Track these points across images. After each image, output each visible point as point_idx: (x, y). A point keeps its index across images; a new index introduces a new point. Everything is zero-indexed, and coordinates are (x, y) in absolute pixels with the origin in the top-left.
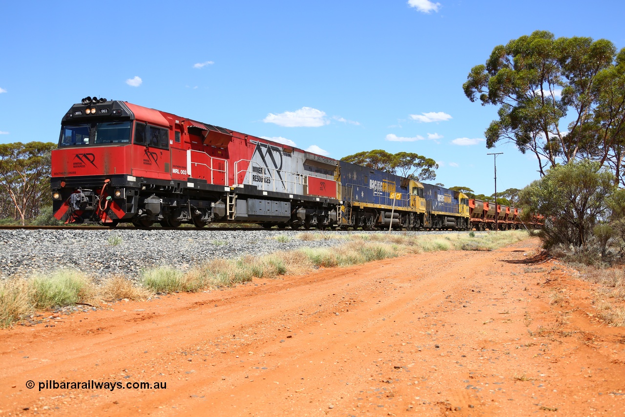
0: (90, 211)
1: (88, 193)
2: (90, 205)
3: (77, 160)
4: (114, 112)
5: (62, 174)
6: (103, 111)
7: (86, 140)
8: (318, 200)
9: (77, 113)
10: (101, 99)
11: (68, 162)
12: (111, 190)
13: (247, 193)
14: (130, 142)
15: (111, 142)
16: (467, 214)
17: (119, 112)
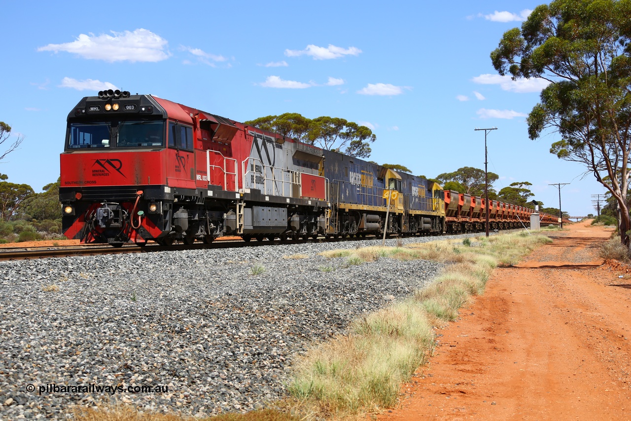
0: (116, 229)
1: (114, 208)
3: (98, 167)
4: (143, 109)
5: (76, 183)
6: (129, 108)
8: (310, 203)
9: (92, 109)
11: (84, 169)
12: (144, 204)
13: (253, 200)
14: (163, 146)
16: (442, 212)
17: (149, 109)
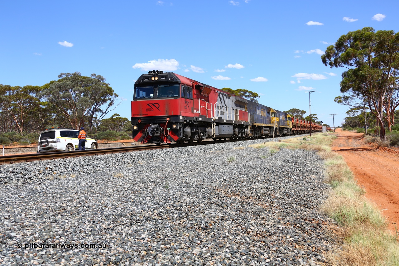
0: (157, 137)
1: (156, 126)
2: (157, 133)
3: (148, 107)
4: (169, 79)
5: (138, 115)
6: (162, 79)
7: (152, 95)
9: (146, 80)
10: (161, 72)
11: (142, 108)
12: (170, 124)
13: (219, 122)
14: (179, 96)
15: (168, 96)
16: (291, 126)
17: (172, 79)
